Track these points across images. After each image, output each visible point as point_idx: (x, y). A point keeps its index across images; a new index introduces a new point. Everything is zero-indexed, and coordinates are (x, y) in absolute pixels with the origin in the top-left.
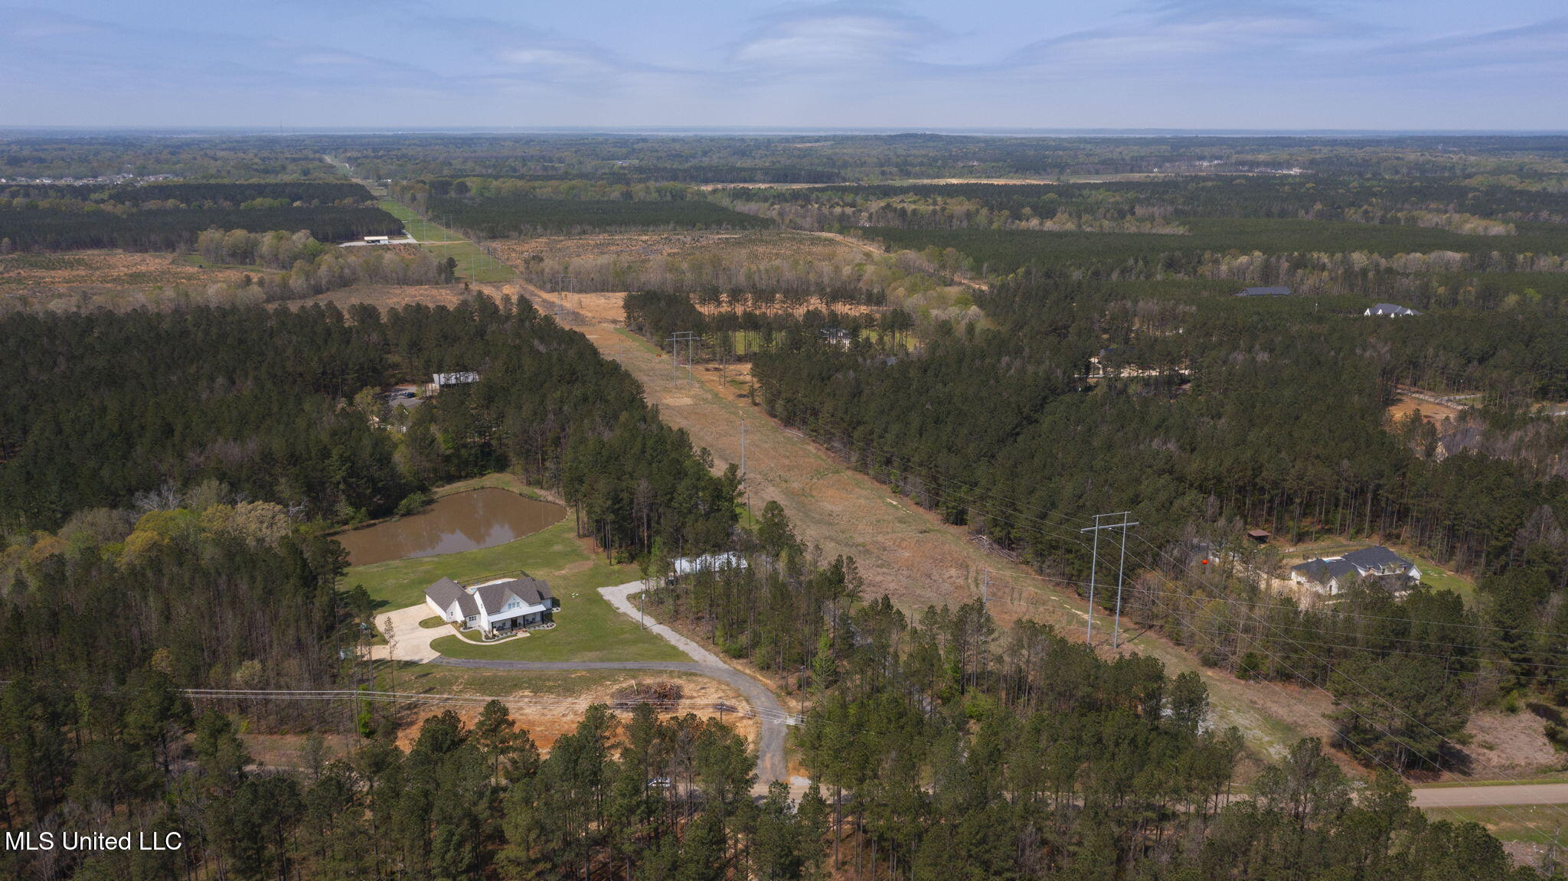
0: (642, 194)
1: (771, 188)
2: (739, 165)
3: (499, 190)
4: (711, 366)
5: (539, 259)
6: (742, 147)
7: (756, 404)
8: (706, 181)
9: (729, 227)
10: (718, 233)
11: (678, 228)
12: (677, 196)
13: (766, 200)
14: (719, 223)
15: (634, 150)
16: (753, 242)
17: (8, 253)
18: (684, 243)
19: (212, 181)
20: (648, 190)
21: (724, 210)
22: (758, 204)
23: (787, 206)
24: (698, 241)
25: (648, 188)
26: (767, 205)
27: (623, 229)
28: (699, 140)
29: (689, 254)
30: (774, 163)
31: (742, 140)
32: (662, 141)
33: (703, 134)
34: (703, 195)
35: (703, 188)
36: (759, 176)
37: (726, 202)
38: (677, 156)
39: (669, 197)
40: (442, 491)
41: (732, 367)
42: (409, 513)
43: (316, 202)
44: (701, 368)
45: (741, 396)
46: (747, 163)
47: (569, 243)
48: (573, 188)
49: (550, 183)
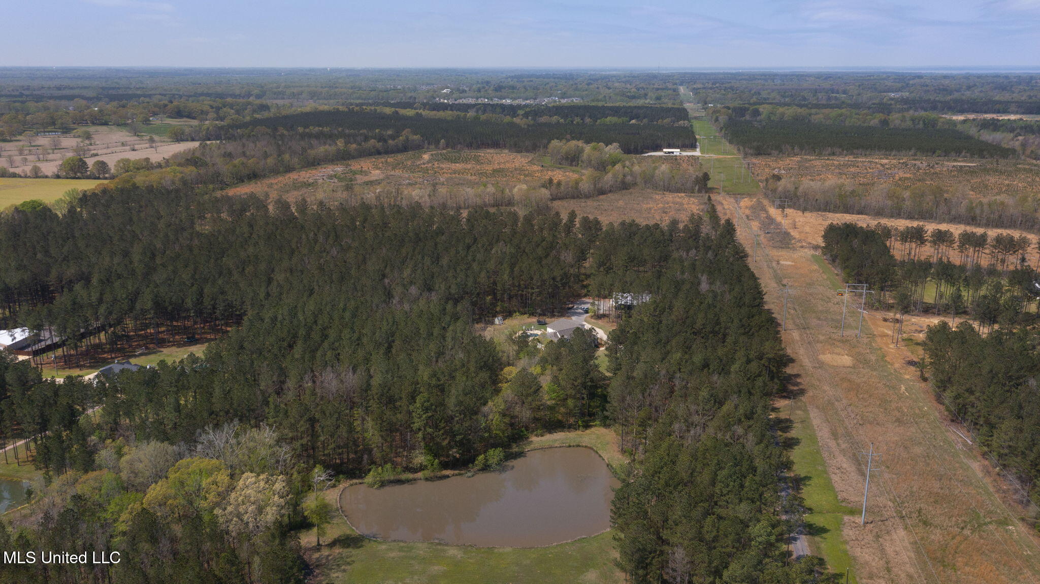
0: (897, 122)
1: (1021, 119)
2: (997, 98)
3: (783, 114)
4: (890, 315)
5: (778, 178)
6: (1003, 83)
7: (925, 380)
8: (962, 112)
9: (968, 155)
10: (955, 161)
11: (918, 153)
12: (930, 124)
13: (1012, 130)
14: (958, 151)
15: (908, 84)
16: (986, 171)
17: (443, 149)
18: (919, 169)
19: (600, 104)
20: (903, 120)
21: (969, 138)
22: (1005, 134)
23: (1031, 138)
24: (932, 167)
25: (904, 117)
26: (1012, 135)
27: (868, 153)
28: (967, 77)
29: (919, 180)
30: (1030, 97)
31: (1007, 77)
32: (934, 78)
33: (971, 72)
34: (955, 124)
35: (954, 118)
36: (1013, 108)
37: (973, 131)
38: (945, 90)
39: (921, 125)
40: (536, 440)
41: (914, 319)
42: (486, 468)
43: (645, 121)
44: (879, 315)
45: (911, 363)
46: (1006, 96)
47: (817, 163)
48: (841, 115)
49: (824, 111)
